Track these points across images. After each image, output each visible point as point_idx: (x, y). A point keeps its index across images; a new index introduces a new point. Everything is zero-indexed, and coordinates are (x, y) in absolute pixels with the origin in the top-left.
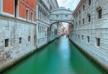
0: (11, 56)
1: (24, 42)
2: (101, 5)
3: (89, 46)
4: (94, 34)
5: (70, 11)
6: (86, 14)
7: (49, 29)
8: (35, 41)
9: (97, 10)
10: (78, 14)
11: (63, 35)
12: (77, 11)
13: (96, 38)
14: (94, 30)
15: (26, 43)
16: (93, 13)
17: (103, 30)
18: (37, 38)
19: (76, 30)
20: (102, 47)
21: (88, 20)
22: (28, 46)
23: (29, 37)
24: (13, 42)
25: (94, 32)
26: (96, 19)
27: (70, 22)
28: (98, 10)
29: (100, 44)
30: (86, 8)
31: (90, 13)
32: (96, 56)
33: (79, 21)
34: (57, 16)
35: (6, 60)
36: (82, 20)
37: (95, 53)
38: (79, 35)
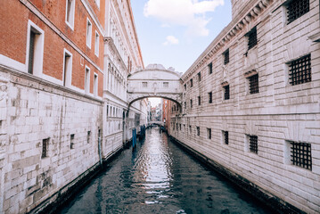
0: (53, 182)
1: (79, 145)
2: (256, 67)
3: (228, 152)
4: (242, 126)
5: (173, 73)
6: (218, 83)
7: (126, 114)
8: (100, 143)
9: (247, 76)
10: (194, 81)
11: (150, 127)
12: (190, 75)
13: (248, 135)
14: (241, 118)
15: (82, 148)
16: (237, 81)
17: (264, 118)
18: (104, 135)
19: (188, 115)
20: (265, 155)
21: (223, 95)
22: (85, 155)
23: (89, 133)
24: (58, 145)
25: (241, 122)
26: (246, 93)
27: (174, 97)
28: (250, 75)
29: (259, 148)
30: (217, 70)
31: (228, 80)
32: (249, 174)
33: (199, 97)
34: (145, 83)
35: (43, 191)
36: (207, 95)
37: (246, 168)
38: (198, 128)
